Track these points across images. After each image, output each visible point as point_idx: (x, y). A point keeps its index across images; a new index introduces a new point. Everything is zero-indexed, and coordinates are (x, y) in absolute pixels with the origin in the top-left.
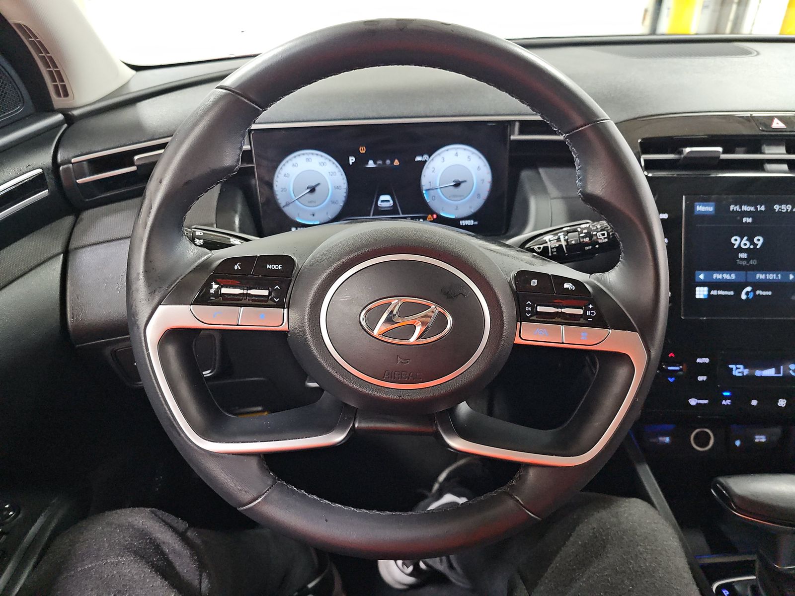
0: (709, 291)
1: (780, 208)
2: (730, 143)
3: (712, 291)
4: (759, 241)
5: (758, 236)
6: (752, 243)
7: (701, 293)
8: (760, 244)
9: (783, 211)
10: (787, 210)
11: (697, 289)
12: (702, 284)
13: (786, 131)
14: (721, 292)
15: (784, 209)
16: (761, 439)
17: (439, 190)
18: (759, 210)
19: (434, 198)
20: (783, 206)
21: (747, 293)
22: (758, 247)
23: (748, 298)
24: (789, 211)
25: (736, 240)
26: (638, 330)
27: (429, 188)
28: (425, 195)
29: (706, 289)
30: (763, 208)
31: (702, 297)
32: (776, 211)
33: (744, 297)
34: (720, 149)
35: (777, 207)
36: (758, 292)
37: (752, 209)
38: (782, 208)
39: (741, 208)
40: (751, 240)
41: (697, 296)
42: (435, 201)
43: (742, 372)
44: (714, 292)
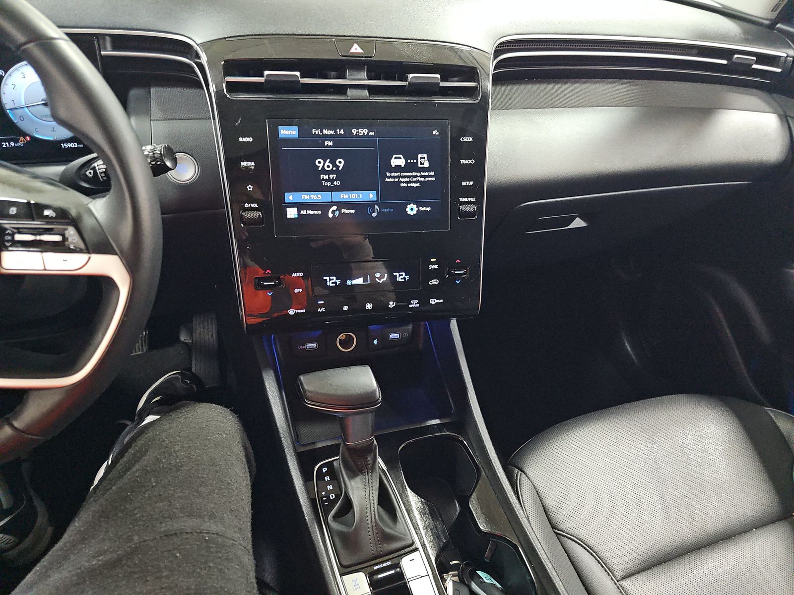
0: (299, 212)
1: (357, 132)
2: (310, 67)
3: (302, 211)
4: (341, 163)
5: (340, 158)
6: (334, 165)
7: (292, 213)
8: (342, 165)
9: (360, 134)
10: (364, 133)
11: (288, 209)
12: (292, 205)
13: (362, 57)
14: (310, 212)
15: (361, 133)
16: (394, 336)
17: (26, 109)
18: (338, 133)
19: (22, 118)
20: (360, 130)
21: (333, 212)
22: (340, 169)
23: (334, 216)
24: (365, 134)
25: (319, 162)
26: (118, 253)
27: (13, 106)
28: (10, 115)
29: (296, 209)
30: (342, 132)
31: (293, 216)
32: (354, 134)
33: (330, 215)
34: (298, 74)
35: (354, 131)
36: (343, 211)
37: (332, 132)
38: (360, 132)
39: (322, 132)
40: (333, 162)
41: (289, 216)
42: (25, 120)
43: (335, 283)
44: (303, 212)
